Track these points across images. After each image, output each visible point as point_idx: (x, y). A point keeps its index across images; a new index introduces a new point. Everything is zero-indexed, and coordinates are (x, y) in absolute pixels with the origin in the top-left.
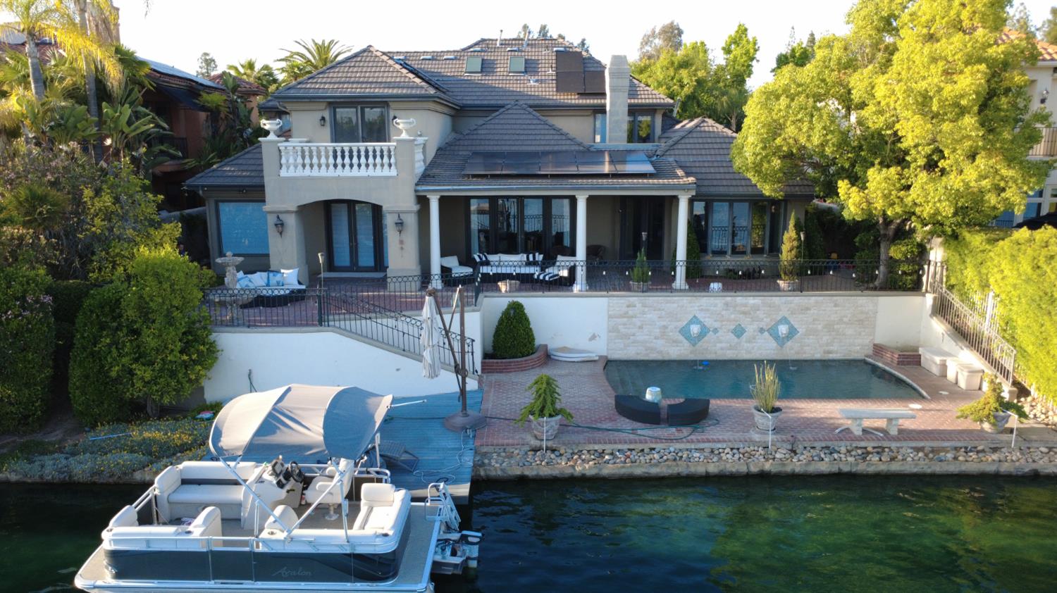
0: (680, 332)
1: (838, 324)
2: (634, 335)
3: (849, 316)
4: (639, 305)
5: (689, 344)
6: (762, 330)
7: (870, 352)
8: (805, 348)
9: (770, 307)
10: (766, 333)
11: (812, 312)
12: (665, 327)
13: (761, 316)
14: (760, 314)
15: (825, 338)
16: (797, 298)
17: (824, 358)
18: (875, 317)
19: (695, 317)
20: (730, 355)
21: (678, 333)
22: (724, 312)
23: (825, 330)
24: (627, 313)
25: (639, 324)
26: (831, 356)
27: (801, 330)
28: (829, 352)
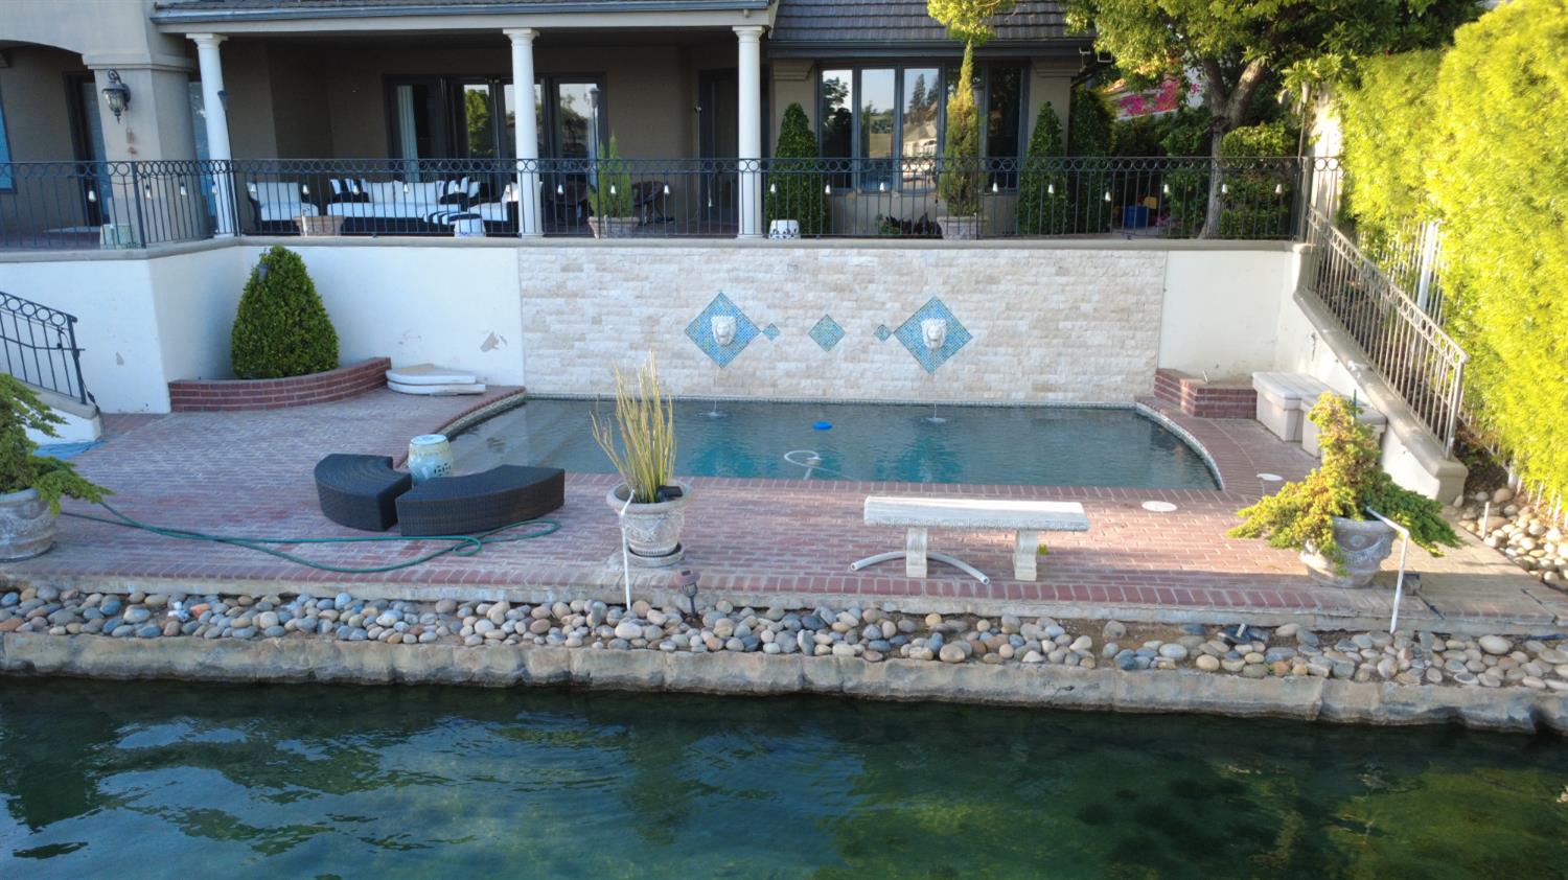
0: (688, 332)
1: (1066, 318)
2: (582, 338)
3: (1096, 298)
4: (589, 267)
5: (709, 363)
6: (882, 332)
7: (1150, 389)
8: (987, 377)
9: (900, 273)
10: (893, 338)
11: (1002, 287)
12: (653, 321)
13: (881, 296)
14: (877, 291)
15: (1036, 353)
16: (966, 252)
17: (1034, 402)
18: (1161, 303)
19: (721, 295)
20: (808, 389)
21: (683, 336)
22: (789, 287)
23: (1036, 333)
24: (561, 285)
25: (591, 311)
26: (1053, 398)
27: (978, 333)
28: (1046, 388)
